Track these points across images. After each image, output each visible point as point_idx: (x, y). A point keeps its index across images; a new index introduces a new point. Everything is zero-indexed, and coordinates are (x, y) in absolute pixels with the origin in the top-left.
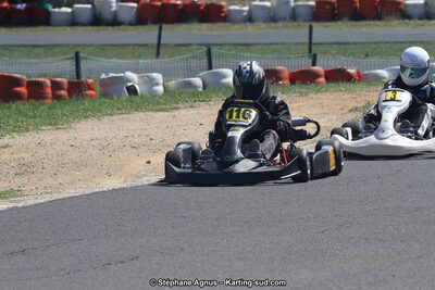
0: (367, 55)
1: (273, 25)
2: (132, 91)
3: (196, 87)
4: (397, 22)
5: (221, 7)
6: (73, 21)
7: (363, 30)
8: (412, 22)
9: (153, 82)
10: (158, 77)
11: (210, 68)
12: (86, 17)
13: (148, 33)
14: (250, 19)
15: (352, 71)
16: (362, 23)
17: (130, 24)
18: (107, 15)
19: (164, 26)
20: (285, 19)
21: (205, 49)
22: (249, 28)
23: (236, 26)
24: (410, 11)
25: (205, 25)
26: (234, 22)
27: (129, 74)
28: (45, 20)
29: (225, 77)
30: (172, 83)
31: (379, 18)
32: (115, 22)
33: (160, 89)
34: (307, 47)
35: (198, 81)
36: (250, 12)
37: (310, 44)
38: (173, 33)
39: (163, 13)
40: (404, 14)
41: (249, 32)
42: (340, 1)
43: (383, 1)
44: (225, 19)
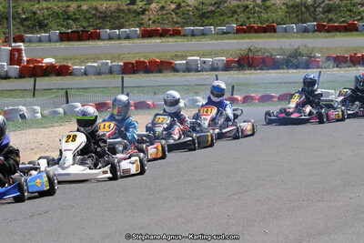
0: (155, 94)
1: (99, 77)
2: (23, 116)
3: (59, 113)
4: (170, 74)
5: (68, 67)
7: (152, 79)
8: (179, 74)
9: (35, 112)
10: (38, 108)
11: (67, 103)
13: (28, 83)
14: (85, 74)
15: (149, 102)
16: (151, 75)
17: (15, 78)
18: (2, 73)
19: (38, 79)
20: (105, 73)
21: (64, 91)
22: (85, 79)
23: (77, 78)
24: (177, 67)
25: (59, 78)
26: (76, 75)
27: (21, 107)
29: (76, 107)
30: (46, 112)
31: (161, 72)
32: (6, 77)
33: (39, 115)
34: (120, 89)
35: (61, 110)
36: (85, 69)
37: (123, 87)
38: (43, 82)
39: (35, 71)
40: (175, 69)
41: (85, 81)
42: (137, 62)
43: (162, 62)
44: (71, 74)
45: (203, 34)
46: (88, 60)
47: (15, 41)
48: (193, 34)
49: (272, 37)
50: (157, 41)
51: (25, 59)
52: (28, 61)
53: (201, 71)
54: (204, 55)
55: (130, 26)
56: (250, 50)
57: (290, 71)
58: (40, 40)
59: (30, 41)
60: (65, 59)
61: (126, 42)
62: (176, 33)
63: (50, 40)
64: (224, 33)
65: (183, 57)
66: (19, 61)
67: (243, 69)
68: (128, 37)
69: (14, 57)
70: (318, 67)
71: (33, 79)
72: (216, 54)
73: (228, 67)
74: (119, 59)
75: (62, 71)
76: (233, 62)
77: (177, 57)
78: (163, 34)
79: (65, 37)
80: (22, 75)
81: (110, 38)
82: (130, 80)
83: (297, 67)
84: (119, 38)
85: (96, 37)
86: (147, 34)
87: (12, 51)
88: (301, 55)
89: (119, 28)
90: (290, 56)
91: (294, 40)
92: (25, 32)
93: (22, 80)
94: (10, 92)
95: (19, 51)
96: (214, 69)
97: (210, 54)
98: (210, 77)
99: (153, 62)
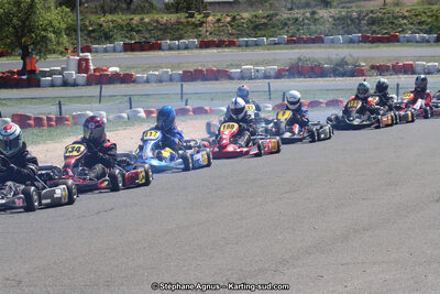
0: (212, 100)
1: (160, 84)
3: (123, 118)
4: (226, 81)
5: (132, 75)
6: (52, 85)
7: (209, 86)
8: (235, 81)
10: (103, 113)
11: (131, 108)
12: (59, 82)
13: (94, 90)
14: (147, 81)
15: (207, 108)
16: (208, 82)
17: (83, 85)
18: (71, 81)
19: (104, 86)
20: (166, 81)
21: (127, 99)
22: (147, 86)
23: (140, 85)
24: (233, 75)
25: (123, 85)
26: (139, 83)
27: (88, 113)
28: (37, 84)
29: (139, 112)
30: (111, 117)
31: (217, 79)
32: (75, 85)
34: (180, 96)
35: (125, 115)
36: (147, 78)
37: (182, 93)
38: (108, 89)
39: (101, 79)
40: (230, 77)
41: (147, 88)
42: (195, 71)
43: (218, 71)
44: (134, 82)
45: (256, 45)
46: (150, 68)
47: (83, 52)
48: (247, 45)
49: (321, 47)
50: (215, 51)
51: (92, 68)
52: (95, 70)
53: (256, 78)
54: (257, 64)
55: (189, 37)
56: (299, 59)
57: (337, 79)
58: (106, 51)
59: (96, 52)
60: (129, 68)
61: (185, 52)
62: (231, 44)
63: (114, 50)
64: (276, 44)
65: (238, 66)
66: (86, 70)
67: (294, 77)
68: (187, 48)
69: (82, 66)
70: (363, 75)
71: (99, 87)
72: (269, 64)
73: (279, 75)
74: (178, 67)
75: (126, 79)
76: (284, 70)
77: (232, 66)
78: (220, 44)
79: (128, 48)
80: (89, 83)
81: (170, 48)
82: (189, 87)
83: (343, 75)
84: (179, 48)
85: (158, 47)
86: (205, 45)
87: (80, 61)
88: (347, 64)
89: (179, 39)
90: (337, 65)
91: (340, 50)
92: (92, 43)
93: (89, 88)
94: (79, 98)
95: (87, 60)
96: (266, 77)
97: (262, 64)
98: (262, 84)
99: (210, 71)
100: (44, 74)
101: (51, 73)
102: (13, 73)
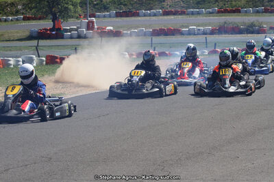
0: (171, 47)
1: (138, 37)
4: (179, 36)
5: (120, 32)
6: (71, 37)
7: (168, 39)
8: (185, 36)
12: (76, 36)
14: (130, 35)
15: (167, 52)
16: (168, 36)
17: (90, 38)
18: (83, 35)
19: (103, 38)
20: (142, 36)
22: (130, 39)
26: (125, 36)
28: (62, 37)
31: (173, 35)
32: (85, 37)
34: (150, 45)
36: (130, 33)
37: (152, 43)
40: (182, 34)
42: (160, 29)
43: (174, 29)
44: (122, 36)
45: (198, 13)
46: (132, 28)
47: (90, 17)
48: (192, 14)
49: (239, 15)
50: (172, 17)
51: (96, 27)
52: (97, 29)
53: (197, 35)
54: (198, 26)
55: (156, 8)
56: (225, 23)
57: (249, 35)
58: (104, 17)
59: (99, 17)
60: (119, 27)
61: (154, 18)
62: (183, 13)
63: (110, 16)
64: (210, 13)
65: (187, 27)
66: (93, 28)
67: (222, 34)
68: (155, 15)
69: (90, 26)
70: (265, 33)
71: (100, 39)
72: (206, 25)
73: (212, 32)
74: (150, 27)
75: (117, 34)
76: (216, 29)
77: (183, 26)
78: (175, 13)
79: (119, 15)
81: (145, 15)
82: (156, 39)
83: (253, 33)
84: (150, 15)
85: (137, 15)
86: (166, 13)
87: (88, 23)
88: (255, 26)
89: (150, 10)
90: (248, 26)
91: (251, 17)
92: (96, 12)
95: (93, 22)
96: (205, 33)
97: (202, 25)
98: (202, 38)
99: (169, 29)
100: (66, 31)
101: (70, 30)
102: (46, 30)
